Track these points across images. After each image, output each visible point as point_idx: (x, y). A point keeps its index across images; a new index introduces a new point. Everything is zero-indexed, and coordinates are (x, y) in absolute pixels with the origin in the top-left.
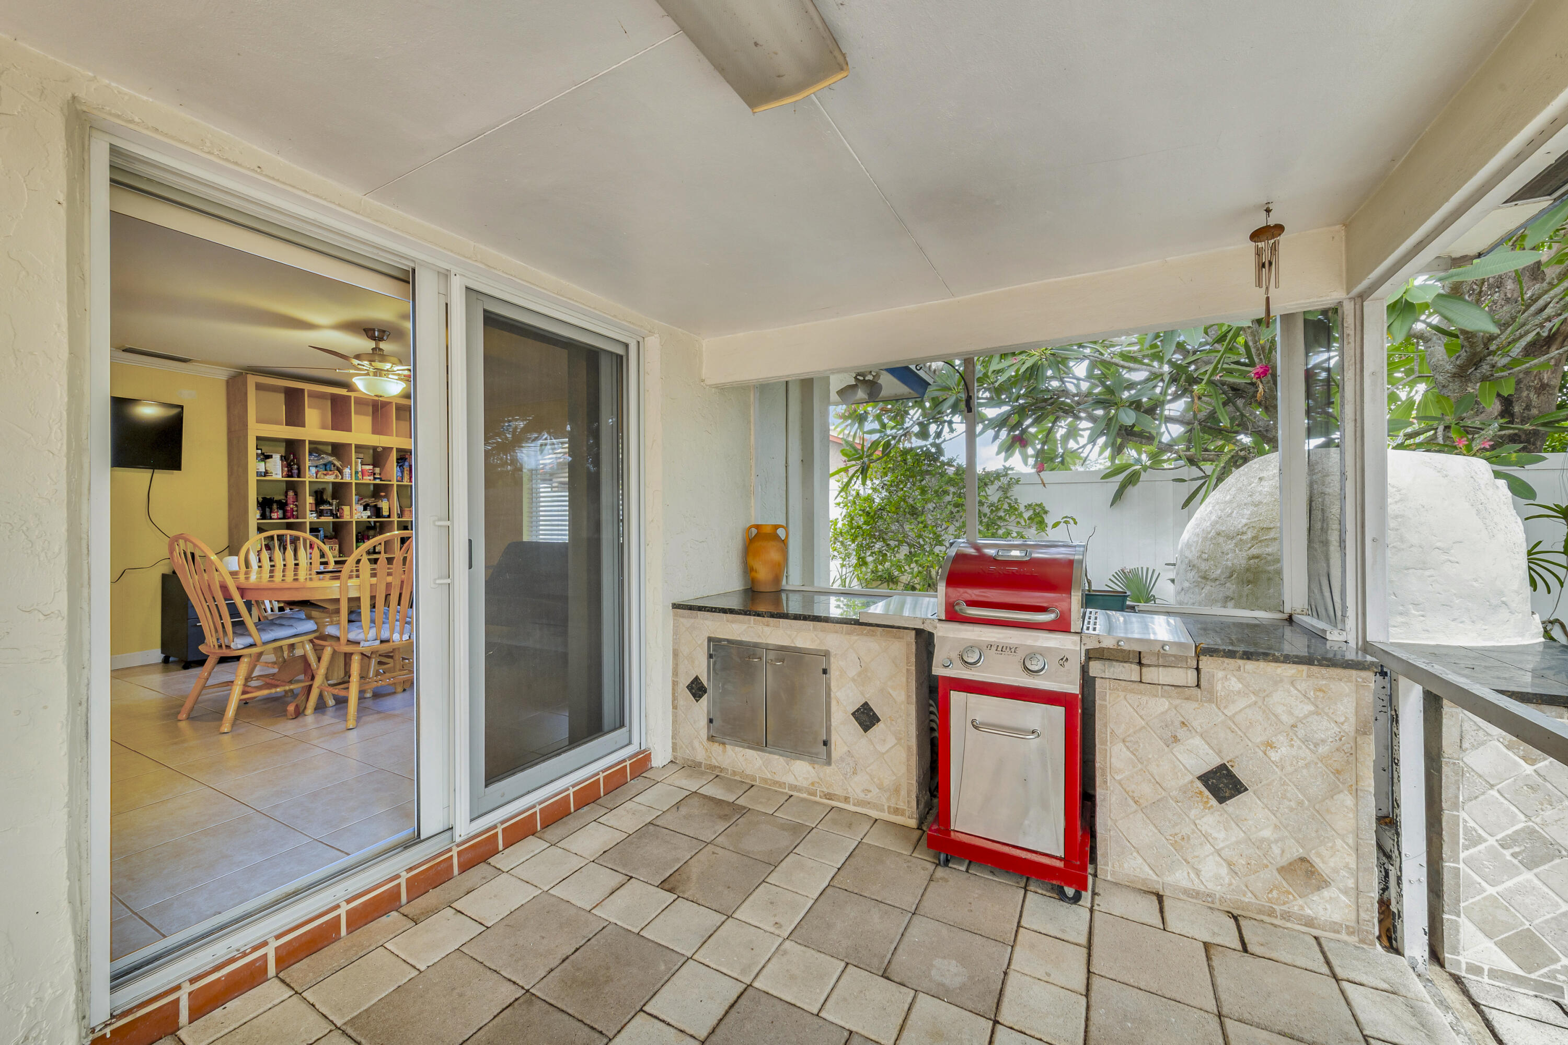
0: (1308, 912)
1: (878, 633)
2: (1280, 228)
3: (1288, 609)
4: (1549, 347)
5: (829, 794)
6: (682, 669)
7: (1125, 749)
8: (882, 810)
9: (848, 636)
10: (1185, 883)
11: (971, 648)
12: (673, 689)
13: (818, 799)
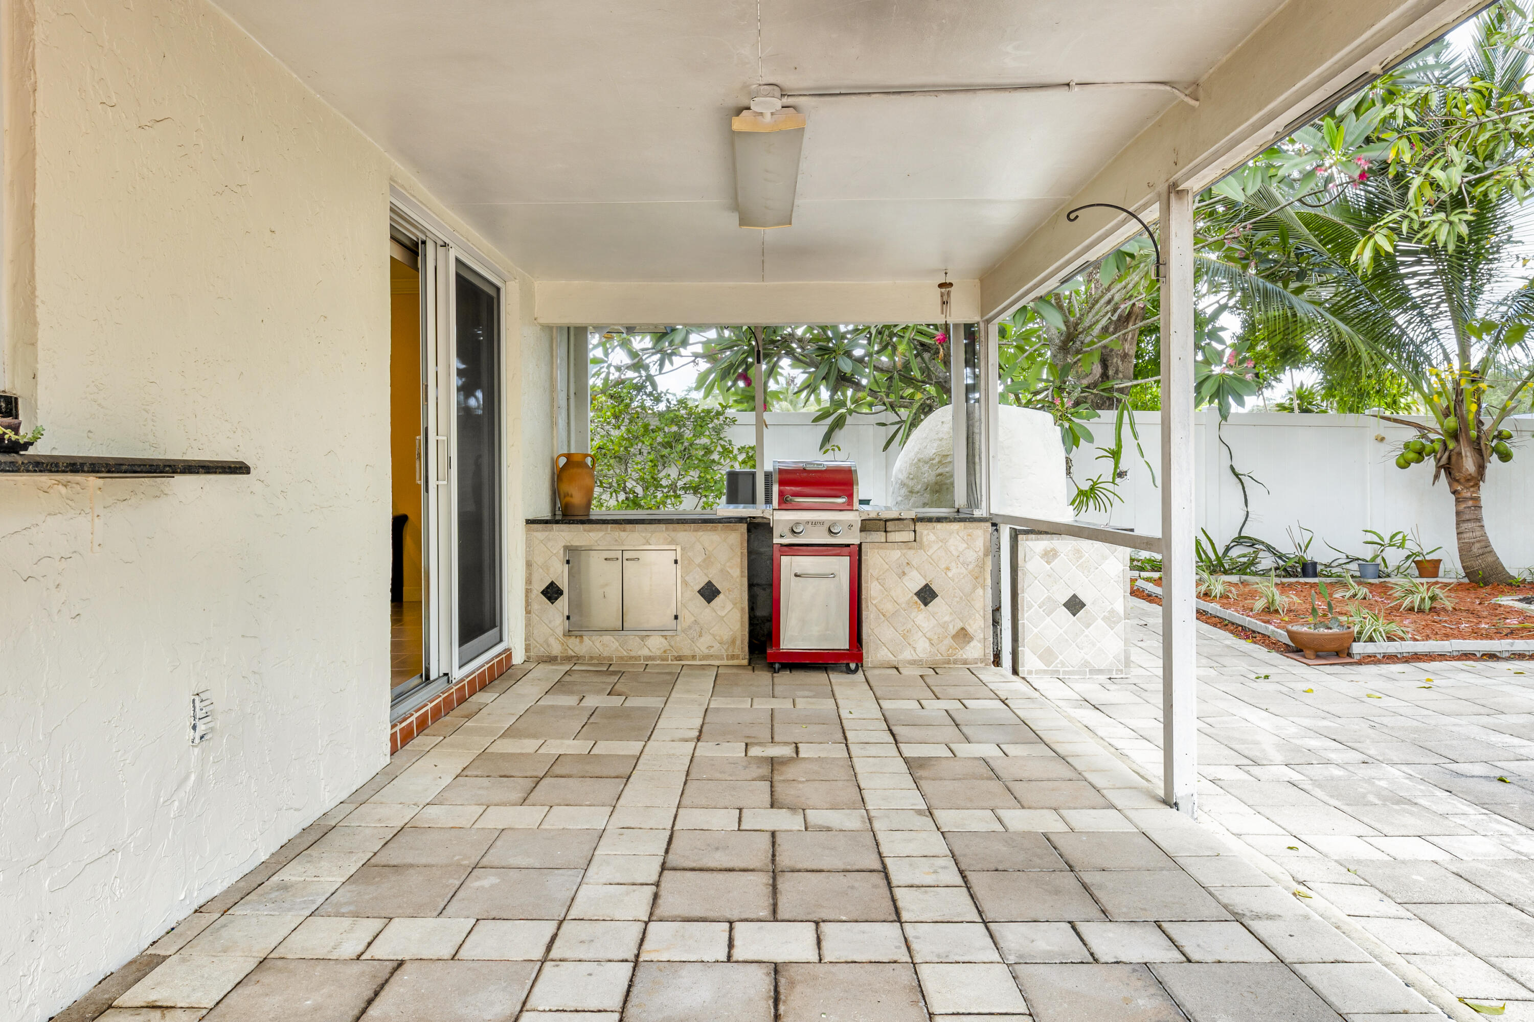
0: (965, 656)
1: (719, 529)
2: (951, 285)
3: (957, 506)
4: (1128, 324)
5: (679, 656)
6: (536, 577)
7: (878, 584)
8: (722, 659)
9: (695, 533)
10: (909, 657)
11: (798, 523)
12: (527, 596)
13: (670, 662)
